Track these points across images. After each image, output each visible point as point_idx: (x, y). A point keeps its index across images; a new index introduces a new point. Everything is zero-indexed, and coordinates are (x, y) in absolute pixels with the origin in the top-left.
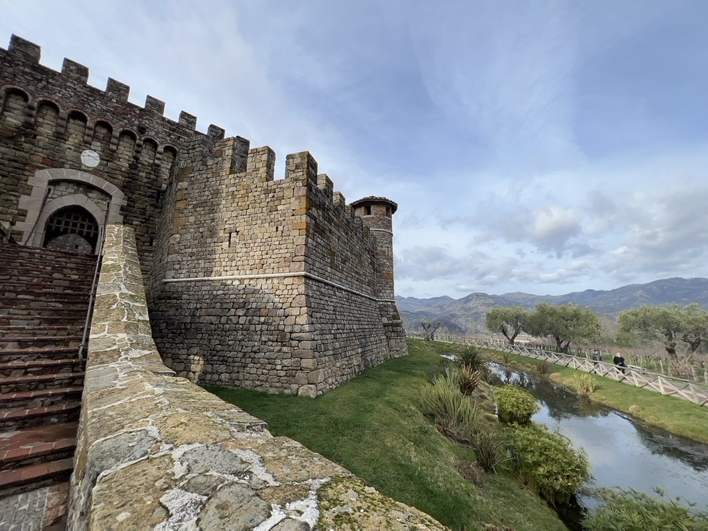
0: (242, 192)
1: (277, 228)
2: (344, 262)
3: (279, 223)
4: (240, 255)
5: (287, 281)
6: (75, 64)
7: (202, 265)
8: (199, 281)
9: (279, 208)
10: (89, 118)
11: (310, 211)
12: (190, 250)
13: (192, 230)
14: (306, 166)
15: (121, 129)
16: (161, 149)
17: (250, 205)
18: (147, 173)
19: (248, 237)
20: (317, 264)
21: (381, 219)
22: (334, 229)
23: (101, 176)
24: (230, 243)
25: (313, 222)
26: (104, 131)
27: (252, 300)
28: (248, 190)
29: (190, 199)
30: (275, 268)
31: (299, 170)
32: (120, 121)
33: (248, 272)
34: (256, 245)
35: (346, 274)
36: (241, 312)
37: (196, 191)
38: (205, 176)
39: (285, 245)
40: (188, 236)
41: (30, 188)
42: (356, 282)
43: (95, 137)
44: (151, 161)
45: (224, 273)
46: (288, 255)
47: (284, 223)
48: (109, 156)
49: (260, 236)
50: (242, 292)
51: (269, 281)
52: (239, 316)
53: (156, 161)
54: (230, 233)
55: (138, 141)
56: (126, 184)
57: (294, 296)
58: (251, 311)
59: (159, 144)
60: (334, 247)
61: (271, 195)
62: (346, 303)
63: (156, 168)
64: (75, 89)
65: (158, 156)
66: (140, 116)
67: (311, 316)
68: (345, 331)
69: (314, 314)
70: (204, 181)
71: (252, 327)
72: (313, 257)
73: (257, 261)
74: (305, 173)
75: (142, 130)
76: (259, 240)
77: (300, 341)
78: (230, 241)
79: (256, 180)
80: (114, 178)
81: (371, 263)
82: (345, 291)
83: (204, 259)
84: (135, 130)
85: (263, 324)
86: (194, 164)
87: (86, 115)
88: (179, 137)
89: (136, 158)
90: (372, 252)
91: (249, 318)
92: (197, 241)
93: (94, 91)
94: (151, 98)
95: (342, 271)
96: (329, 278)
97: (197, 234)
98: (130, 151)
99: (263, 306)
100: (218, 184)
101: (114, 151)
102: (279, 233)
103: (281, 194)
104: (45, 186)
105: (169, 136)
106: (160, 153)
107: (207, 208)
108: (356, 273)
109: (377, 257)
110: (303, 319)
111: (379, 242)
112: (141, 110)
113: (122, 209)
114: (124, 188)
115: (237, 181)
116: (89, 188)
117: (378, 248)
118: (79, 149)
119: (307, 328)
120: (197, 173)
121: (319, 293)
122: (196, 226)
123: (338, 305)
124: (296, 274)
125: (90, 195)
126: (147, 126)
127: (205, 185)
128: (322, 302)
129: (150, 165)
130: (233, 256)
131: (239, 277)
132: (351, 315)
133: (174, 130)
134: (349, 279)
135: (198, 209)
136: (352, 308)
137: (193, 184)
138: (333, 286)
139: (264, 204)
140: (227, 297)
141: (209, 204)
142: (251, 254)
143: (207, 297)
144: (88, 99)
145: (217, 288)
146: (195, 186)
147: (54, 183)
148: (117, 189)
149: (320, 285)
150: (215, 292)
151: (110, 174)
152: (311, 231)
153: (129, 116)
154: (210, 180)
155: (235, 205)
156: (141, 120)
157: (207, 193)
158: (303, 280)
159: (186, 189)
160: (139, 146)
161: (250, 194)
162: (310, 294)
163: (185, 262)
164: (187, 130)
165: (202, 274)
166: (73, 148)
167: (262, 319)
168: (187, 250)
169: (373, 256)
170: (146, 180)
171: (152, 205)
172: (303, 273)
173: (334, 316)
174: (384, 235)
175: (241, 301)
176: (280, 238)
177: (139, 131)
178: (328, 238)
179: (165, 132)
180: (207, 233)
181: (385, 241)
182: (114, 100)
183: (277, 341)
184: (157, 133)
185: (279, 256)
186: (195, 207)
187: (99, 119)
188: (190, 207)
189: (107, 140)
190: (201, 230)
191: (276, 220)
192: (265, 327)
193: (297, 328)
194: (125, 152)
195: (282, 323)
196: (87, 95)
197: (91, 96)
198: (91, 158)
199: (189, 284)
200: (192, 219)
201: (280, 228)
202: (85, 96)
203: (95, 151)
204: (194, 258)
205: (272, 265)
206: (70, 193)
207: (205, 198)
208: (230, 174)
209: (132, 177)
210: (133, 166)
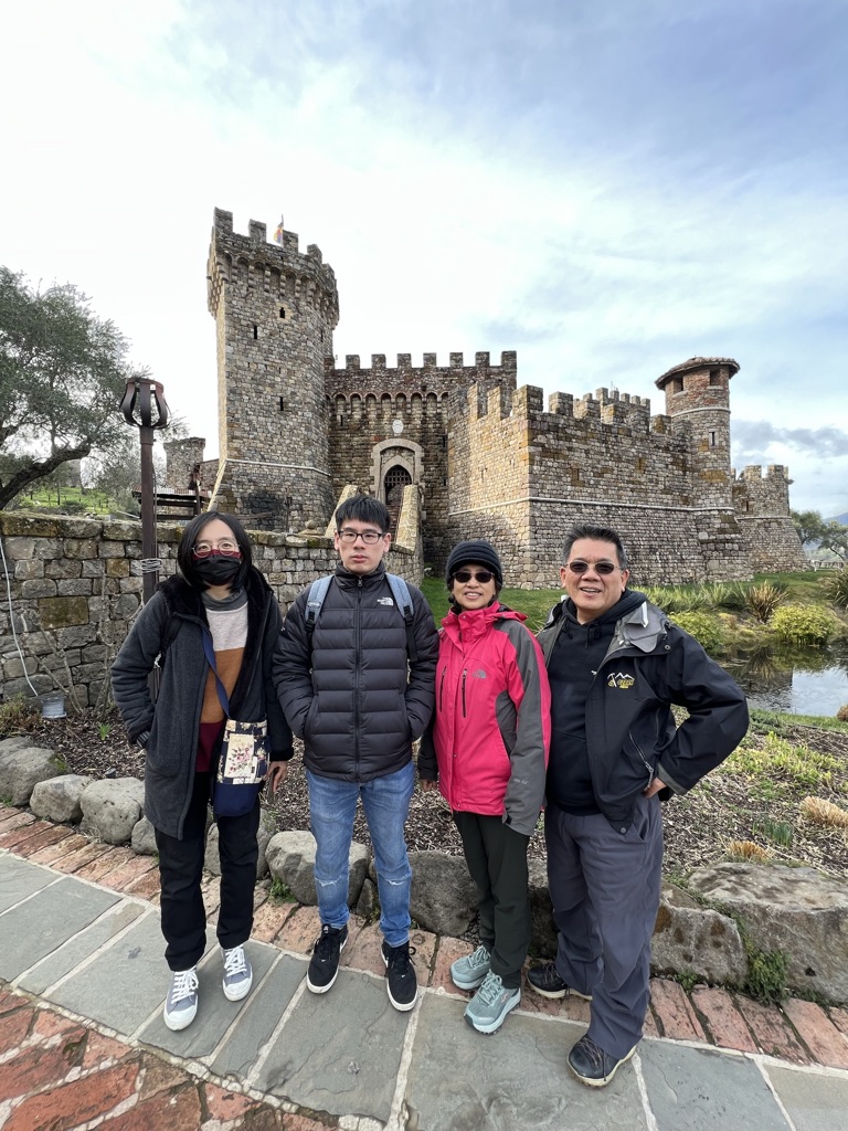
0: (487, 433)
1: (510, 461)
2: (599, 475)
3: (511, 457)
4: (489, 488)
6: (378, 356)
7: (469, 500)
8: (468, 513)
9: (511, 443)
10: (392, 395)
11: (535, 440)
12: (461, 489)
13: (460, 472)
14: (527, 400)
15: (411, 394)
16: (439, 399)
17: (493, 445)
18: (433, 424)
19: (493, 473)
20: (549, 487)
21: (700, 394)
22: (576, 445)
23: (406, 438)
25: (540, 449)
26: (402, 401)
27: (497, 524)
28: (491, 432)
29: (456, 446)
30: (511, 496)
31: (522, 404)
32: (410, 387)
33: (495, 502)
34: (499, 478)
35: (606, 488)
36: (491, 534)
37: (459, 439)
38: (463, 424)
39: (516, 476)
40: (459, 477)
41: (373, 460)
42: (630, 494)
43: (398, 408)
44: (435, 412)
45: (481, 504)
46: (518, 484)
47: (514, 456)
48: (408, 419)
49: (500, 470)
50: (492, 518)
51: (508, 508)
53: (439, 411)
54: (482, 471)
55: (423, 399)
56: (421, 438)
57: (522, 518)
58: (497, 532)
59: (437, 394)
60: (577, 464)
61: (505, 432)
63: (439, 417)
64: (381, 376)
65: (439, 405)
66: (421, 376)
67: (535, 533)
69: (539, 531)
70: (463, 429)
72: (541, 481)
73: (500, 492)
74: (526, 407)
75: (424, 388)
76: (500, 474)
77: (523, 552)
79: (495, 421)
80: (414, 436)
81: (673, 463)
83: (469, 494)
84: (419, 390)
85: (503, 541)
86: (456, 414)
87: (390, 393)
88: (451, 380)
89: (424, 414)
90: (678, 446)
91: (495, 537)
93: (391, 371)
94: (426, 354)
95: (595, 486)
96: (569, 497)
97: (463, 475)
98: (419, 410)
99: (504, 527)
100: (471, 430)
101: (410, 414)
102: (512, 465)
104: (379, 456)
105: (444, 383)
106: (440, 402)
107: (467, 452)
108: (631, 482)
109: (694, 449)
111: (696, 429)
112: (422, 369)
113: (423, 460)
114: (421, 442)
115: (483, 424)
116: (400, 449)
117: (695, 437)
118: (391, 421)
119: (528, 542)
120: (458, 423)
121: (550, 513)
122: (462, 468)
124: (524, 499)
125: (403, 454)
126: (427, 382)
127: (464, 432)
128: (554, 520)
129: (435, 416)
130: (486, 490)
131: (490, 506)
133: (445, 376)
134: (612, 492)
138: (577, 504)
139: (501, 442)
140: (483, 523)
141: (467, 448)
142: (496, 486)
143: (473, 524)
144: (389, 380)
145: (478, 517)
146: (458, 434)
147: (383, 452)
148: (417, 445)
149: (553, 505)
151: (411, 434)
153: (415, 380)
154: (466, 427)
155: (483, 446)
156: (422, 379)
157: (465, 439)
159: (453, 438)
160: (424, 403)
161: (492, 435)
162: (537, 515)
163: (459, 499)
164: (457, 370)
165: (469, 507)
166: (387, 422)
167: (503, 537)
168: (459, 489)
169: (683, 451)
170: (434, 430)
171: (440, 451)
172: (529, 498)
174: (705, 416)
175: (492, 525)
176: (513, 470)
177: (423, 390)
178: (566, 457)
179: (440, 380)
180: (468, 474)
181: (708, 425)
182: (404, 371)
184: (434, 386)
185: (513, 485)
186: (460, 452)
187: (397, 393)
188: (457, 453)
189: (404, 408)
190: (465, 471)
191: (510, 454)
192: (504, 543)
193: (522, 543)
194: (417, 411)
195: (514, 539)
196: (387, 377)
197: (390, 376)
198: (398, 426)
199: (462, 516)
200: (459, 463)
201: (512, 461)
202: (387, 379)
203: (399, 419)
204: (463, 494)
205: (509, 494)
206: (392, 457)
207: (465, 443)
208: (478, 418)
209: (424, 430)
210: (424, 422)
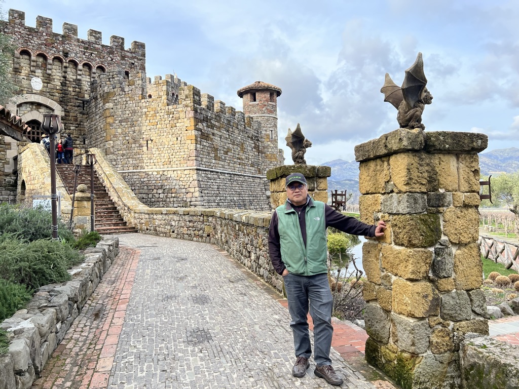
0: (152, 113)
1: (177, 138)
2: (226, 153)
3: (178, 135)
4: (155, 155)
5: (186, 172)
6: (17, 12)
7: (131, 162)
8: (131, 173)
9: (177, 125)
10: (32, 53)
11: (197, 126)
12: (121, 152)
13: (121, 138)
14: (192, 97)
15: (53, 57)
16: (80, 67)
17: (158, 123)
18: (73, 87)
19: (159, 144)
20: (204, 160)
21: (265, 106)
22: (216, 132)
23: (45, 96)
24: (148, 148)
25: (200, 133)
26: (41, 60)
27: (166, 184)
28: (156, 112)
29: (116, 116)
30: (178, 164)
31: (188, 99)
32: (51, 50)
33: (162, 167)
34: (165, 149)
35: (228, 161)
36: (160, 191)
37: (119, 110)
38: (124, 99)
39: (183, 150)
40: (119, 142)
42: (238, 166)
43: (37, 66)
44: (75, 77)
45: (146, 167)
46: (185, 156)
47: (181, 135)
48: (48, 79)
49: (167, 143)
50: (159, 179)
51: (175, 172)
52: (160, 194)
53: (79, 77)
54: (147, 141)
55: (65, 64)
56: (61, 99)
57: (191, 181)
58: (166, 190)
59: (78, 63)
60: (216, 145)
61: (171, 116)
62: (229, 182)
63: (78, 82)
64: (20, 32)
65: (79, 72)
66: (63, 43)
67: (201, 192)
68: (226, 201)
69: (203, 191)
70: (124, 103)
71: (168, 200)
72: (201, 156)
73: (167, 160)
74: (192, 102)
75: (66, 55)
76: (166, 146)
77: (195, 206)
78: (147, 146)
79: (160, 105)
80: (53, 96)
81: (254, 148)
82: (228, 174)
83: (132, 158)
84: (61, 55)
85: (174, 197)
86: (115, 90)
87: (30, 51)
88: (92, 54)
90: (256, 137)
91: (165, 194)
92: (125, 146)
93: (30, 30)
94: (67, 24)
95: (224, 160)
96: (213, 167)
97: (125, 141)
98: (59, 72)
99: (173, 187)
100: (134, 106)
101: (50, 75)
102: (179, 141)
103: (178, 115)
104: (15, 109)
105: (84, 54)
106: (81, 70)
107: (129, 123)
108: (239, 159)
109: (262, 140)
110: (197, 194)
111: (264, 127)
113: (62, 118)
114: (61, 102)
115: (147, 104)
116: (39, 105)
117: (263, 132)
118: (29, 78)
119: (199, 199)
120: (118, 97)
121: (206, 178)
122: (123, 135)
123: (221, 184)
124: (191, 168)
125: (40, 110)
126: (68, 49)
127: (126, 106)
128: (209, 184)
129: (75, 81)
130: (151, 156)
131: (156, 170)
132: (232, 190)
133: (87, 48)
134: (231, 165)
135: (123, 124)
136: (233, 185)
137: (116, 105)
138: (217, 172)
139: (167, 122)
140: (150, 182)
141: (130, 120)
142: (163, 155)
143: (138, 182)
144: (29, 38)
145: (143, 177)
146: (119, 107)
147: (20, 105)
148: (57, 104)
149: (207, 173)
150: (142, 180)
151: (51, 93)
152: (199, 139)
153: (56, 45)
154: (129, 102)
155: (148, 121)
156: (63, 45)
157: (127, 112)
158: (195, 171)
159: (112, 109)
160: (66, 67)
161: (157, 115)
162: (201, 180)
163: (119, 160)
164: (97, 46)
165: (131, 168)
166: (25, 78)
167: (173, 195)
168: (119, 152)
169: (258, 140)
170: (73, 94)
171: (81, 113)
172: (195, 168)
173: (218, 192)
174: (268, 120)
175: (159, 184)
176: (179, 145)
177: (65, 56)
178: (212, 140)
179: (81, 51)
180: (131, 141)
181: (269, 126)
182: (44, 34)
183: (183, 207)
184: (76, 54)
185: (180, 156)
186: (121, 122)
187: (38, 53)
188: (117, 122)
189: (44, 66)
190: (127, 138)
191: (176, 133)
192: (175, 199)
193: (193, 199)
194: (56, 73)
195: (185, 197)
196: (27, 34)
197: (30, 35)
198: (37, 83)
199: (124, 175)
200: (119, 131)
201: (179, 139)
202: (27, 36)
203: (38, 77)
204: (125, 157)
205: (176, 162)
206: (29, 111)
207: (127, 115)
208: (142, 99)
209: (64, 92)
210: (63, 84)
